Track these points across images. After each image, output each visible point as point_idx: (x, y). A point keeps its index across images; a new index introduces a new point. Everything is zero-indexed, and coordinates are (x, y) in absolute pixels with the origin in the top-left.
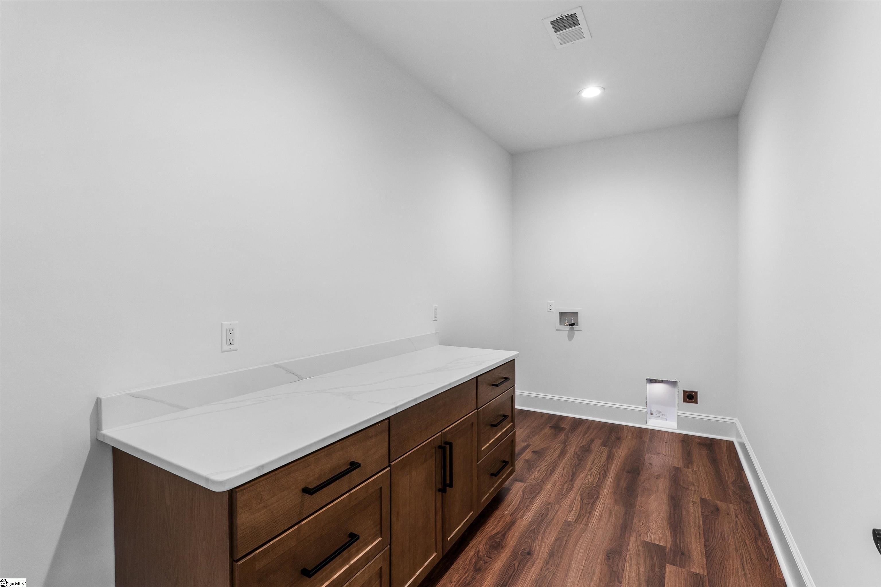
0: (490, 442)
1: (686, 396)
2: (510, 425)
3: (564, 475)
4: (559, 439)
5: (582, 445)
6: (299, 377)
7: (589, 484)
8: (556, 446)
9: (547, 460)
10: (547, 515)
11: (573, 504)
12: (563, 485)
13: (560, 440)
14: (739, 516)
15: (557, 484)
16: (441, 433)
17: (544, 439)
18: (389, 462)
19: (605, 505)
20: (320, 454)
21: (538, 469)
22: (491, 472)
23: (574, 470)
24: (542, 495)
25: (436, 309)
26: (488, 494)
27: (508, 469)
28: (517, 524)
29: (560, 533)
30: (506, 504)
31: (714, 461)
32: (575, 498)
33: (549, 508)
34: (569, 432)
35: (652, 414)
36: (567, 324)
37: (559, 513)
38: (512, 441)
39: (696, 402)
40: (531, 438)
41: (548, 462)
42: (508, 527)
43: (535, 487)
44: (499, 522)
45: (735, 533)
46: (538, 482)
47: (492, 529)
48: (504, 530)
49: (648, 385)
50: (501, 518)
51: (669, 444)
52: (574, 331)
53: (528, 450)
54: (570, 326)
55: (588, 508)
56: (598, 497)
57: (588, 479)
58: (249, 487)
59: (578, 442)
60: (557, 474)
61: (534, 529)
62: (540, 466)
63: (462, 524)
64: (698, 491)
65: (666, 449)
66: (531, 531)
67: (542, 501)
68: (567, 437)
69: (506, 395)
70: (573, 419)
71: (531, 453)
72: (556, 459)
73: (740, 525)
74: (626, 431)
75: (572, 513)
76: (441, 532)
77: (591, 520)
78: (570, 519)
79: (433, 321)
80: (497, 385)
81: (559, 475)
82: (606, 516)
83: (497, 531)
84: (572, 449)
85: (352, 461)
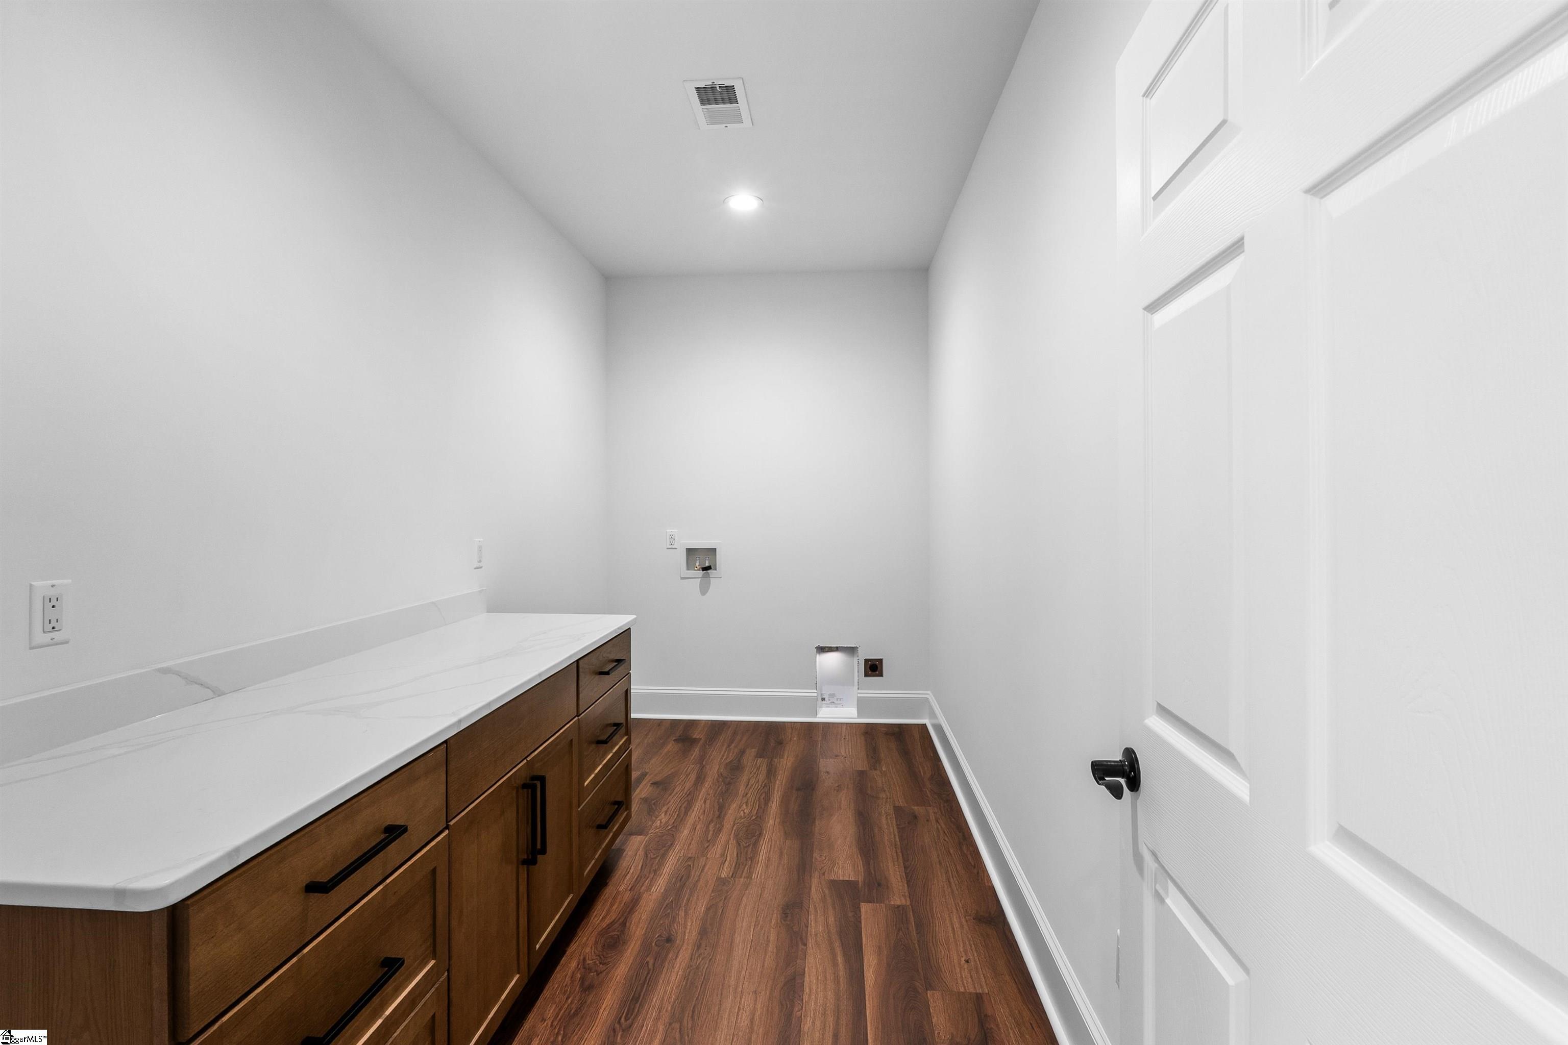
0: (596, 771)
1: (868, 666)
2: (623, 740)
3: (706, 811)
4: (692, 758)
5: (728, 760)
6: (213, 691)
7: (746, 817)
8: (688, 769)
9: (677, 793)
10: (689, 877)
11: (726, 851)
12: (708, 827)
13: (694, 759)
14: (940, 821)
15: (697, 826)
16: (525, 761)
17: (667, 761)
18: (447, 821)
19: (772, 843)
20: (335, 816)
21: (665, 809)
22: (598, 823)
23: (721, 800)
24: (677, 850)
25: (480, 549)
26: (594, 861)
27: (622, 814)
28: (643, 902)
29: (711, 898)
30: (620, 874)
31: (906, 754)
32: (728, 843)
33: (690, 866)
34: (705, 744)
35: (823, 699)
36: (699, 567)
37: (706, 869)
38: (627, 766)
39: (881, 675)
40: (646, 763)
41: (680, 795)
42: (628, 910)
43: (664, 838)
44: (612, 905)
45: (937, 843)
46: (667, 829)
47: (602, 918)
48: (623, 915)
49: (818, 656)
50: (615, 898)
51: (848, 741)
52: (710, 580)
53: (644, 783)
54: (703, 571)
55: (749, 852)
56: (760, 834)
57: (744, 811)
58: (210, 894)
59: (722, 758)
60: (695, 812)
61: (672, 901)
62: (668, 803)
63: (557, 917)
64: (890, 798)
65: (845, 748)
66: (667, 905)
67: (677, 858)
68: (704, 752)
69: (619, 689)
70: (709, 723)
71: (650, 786)
72: (691, 789)
73: (941, 832)
74: (790, 731)
75: (727, 864)
76: (526, 938)
77: (755, 869)
78: (724, 875)
79: (475, 568)
80: (607, 673)
81: (699, 813)
82: (775, 858)
83: (612, 920)
84: (714, 769)
85: (389, 825)
